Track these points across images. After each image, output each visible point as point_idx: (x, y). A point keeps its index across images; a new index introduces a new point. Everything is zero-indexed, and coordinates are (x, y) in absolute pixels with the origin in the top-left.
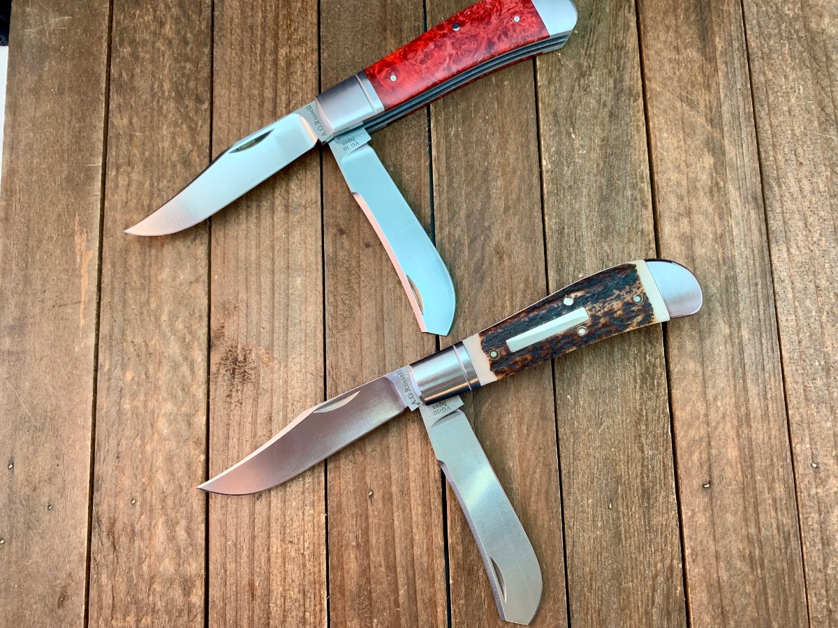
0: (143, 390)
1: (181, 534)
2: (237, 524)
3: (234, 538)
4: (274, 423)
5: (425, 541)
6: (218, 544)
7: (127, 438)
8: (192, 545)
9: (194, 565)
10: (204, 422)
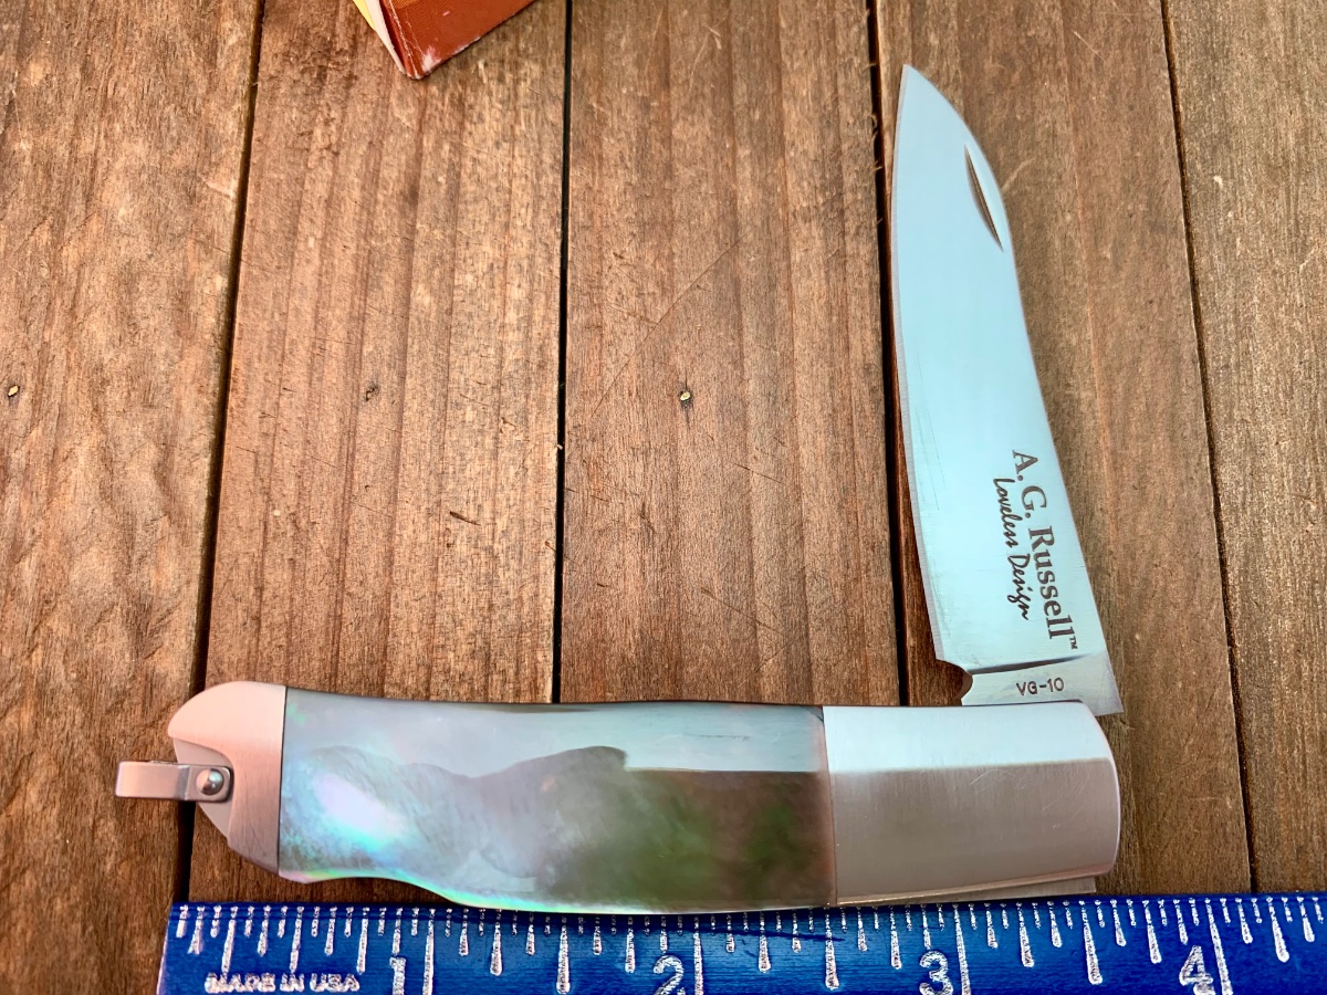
0: (68, 104)
1: (141, 481)
2: (303, 462)
3: (292, 500)
4: (424, 205)
5: (839, 526)
6: (244, 514)
7: (11, 228)
8: (167, 513)
9: (171, 568)
10: (233, 195)
